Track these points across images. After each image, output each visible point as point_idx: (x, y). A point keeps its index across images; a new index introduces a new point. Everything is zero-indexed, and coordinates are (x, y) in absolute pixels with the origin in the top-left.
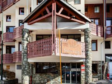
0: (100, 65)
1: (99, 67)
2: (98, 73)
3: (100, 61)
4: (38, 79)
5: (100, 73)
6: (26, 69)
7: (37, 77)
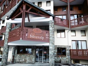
0: (67, 49)
1: (67, 50)
2: (67, 55)
3: (68, 46)
4: (18, 58)
5: (68, 56)
6: (5, 50)
7: (18, 57)
